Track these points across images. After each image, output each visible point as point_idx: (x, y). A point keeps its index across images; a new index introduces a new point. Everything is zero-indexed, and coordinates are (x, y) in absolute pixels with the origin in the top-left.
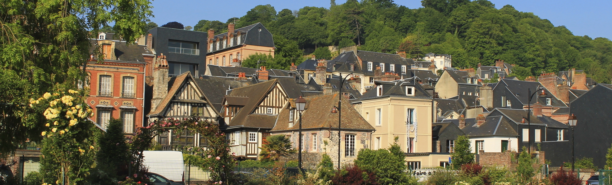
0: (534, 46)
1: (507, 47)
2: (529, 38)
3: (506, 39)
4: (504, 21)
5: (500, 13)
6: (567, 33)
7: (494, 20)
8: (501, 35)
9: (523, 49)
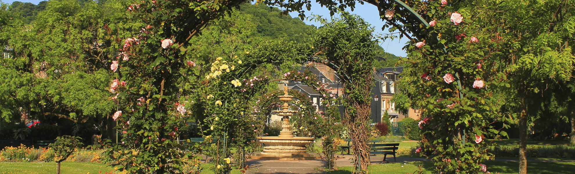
0: (282, 34)
1: (264, 34)
2: (278, 27)
3: (264, 28)
4: (262, 14)
5: (259, 8)
6: (302, 24)
7: (256, 14)
8: (261, 25)
9: (275, 35)
